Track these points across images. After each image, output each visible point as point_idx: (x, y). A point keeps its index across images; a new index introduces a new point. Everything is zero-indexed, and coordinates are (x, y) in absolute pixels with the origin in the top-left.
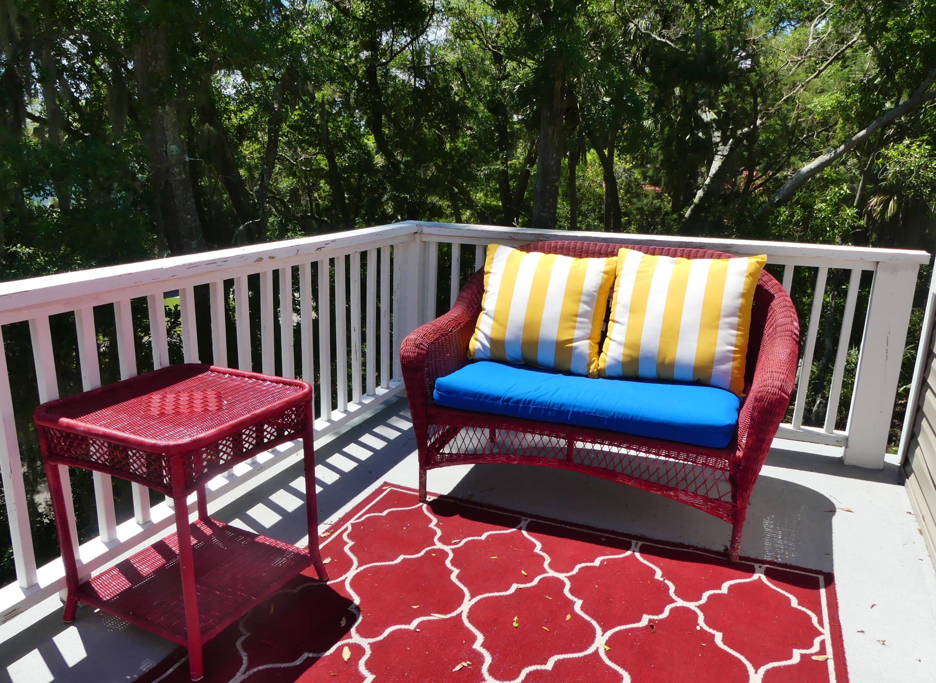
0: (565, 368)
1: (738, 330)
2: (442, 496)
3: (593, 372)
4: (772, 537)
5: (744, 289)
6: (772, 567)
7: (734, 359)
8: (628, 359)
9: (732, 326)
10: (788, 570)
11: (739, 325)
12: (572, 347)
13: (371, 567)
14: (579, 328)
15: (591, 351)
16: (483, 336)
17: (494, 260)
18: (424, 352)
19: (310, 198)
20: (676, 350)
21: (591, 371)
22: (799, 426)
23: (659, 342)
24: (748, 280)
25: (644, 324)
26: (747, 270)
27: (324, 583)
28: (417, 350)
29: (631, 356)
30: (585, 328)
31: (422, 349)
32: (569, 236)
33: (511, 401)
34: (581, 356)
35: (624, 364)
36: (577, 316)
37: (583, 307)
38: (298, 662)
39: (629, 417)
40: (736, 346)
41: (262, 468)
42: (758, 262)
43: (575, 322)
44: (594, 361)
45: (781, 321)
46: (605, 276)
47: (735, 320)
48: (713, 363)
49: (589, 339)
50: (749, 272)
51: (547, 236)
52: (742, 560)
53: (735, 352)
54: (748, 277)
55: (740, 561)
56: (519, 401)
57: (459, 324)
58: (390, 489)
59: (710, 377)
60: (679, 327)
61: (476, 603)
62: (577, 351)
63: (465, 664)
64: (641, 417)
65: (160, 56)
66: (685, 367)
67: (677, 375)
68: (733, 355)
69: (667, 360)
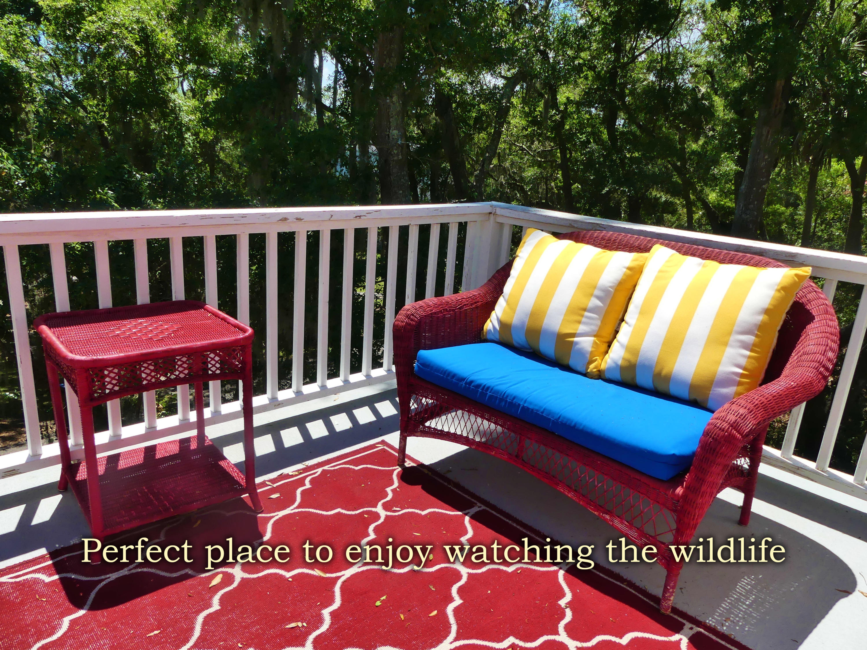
0: (565, 362)
1: (751, 350)
2: (422, 465)
3: (591, 372)
4: (738, 600)
5: (770, 304)
6: (706, 633)
7: (739, 384)
8: (625, 364)
9: (745, 346)
10: (723, 643)
11: (754, 345)
12: (572, 342)
13: (305, 512)
14: (585, 323)
15: (593, 349)
16: (496, 318)
17: (526, 244)
18: (414, 323)
19: (547, 187)
20: (675, 363)
21: (589, 371)
22: (862, 481)
23: (659, 351)
24: (778, 294)
25: (650, 329)
26: (780, 283)
27: (255, 514)
28: (407, 320)
29: (629, 361)
30: (591, 324)
31: (412, 320)
32: (625, 228)
33: (473, 384)
34: (581, 353)
35: (622, 369)
36: (585, 310)
37: (595, 302)
38: (174, 575)
39: (573, 424)
40: (744, 369)
41: (279, 404)
42: (797, 275)
43: (583, 316)
44: (596, 360)
45: (812, 348)
46: (629, 272)
47: (750, 339)
48: (712, 384)
49: (595, 336)
50: (782, 285)
51: (604, 227)
52: (675, 614)
53: (742, 375)
54: (778, 291)
55: (671, 615)
56: (478, 386)
57: (476, 303)
58: (383, 447)
59: (707, 400)
60: (684, 338)
61: (363, 572)
62: (577, 346)
63: (300, 624)
64: (584, 426)
65: (393, 55)
66: (681, 383)
67: (674, 390)
68: (738, 379)
69: (664, 372)
